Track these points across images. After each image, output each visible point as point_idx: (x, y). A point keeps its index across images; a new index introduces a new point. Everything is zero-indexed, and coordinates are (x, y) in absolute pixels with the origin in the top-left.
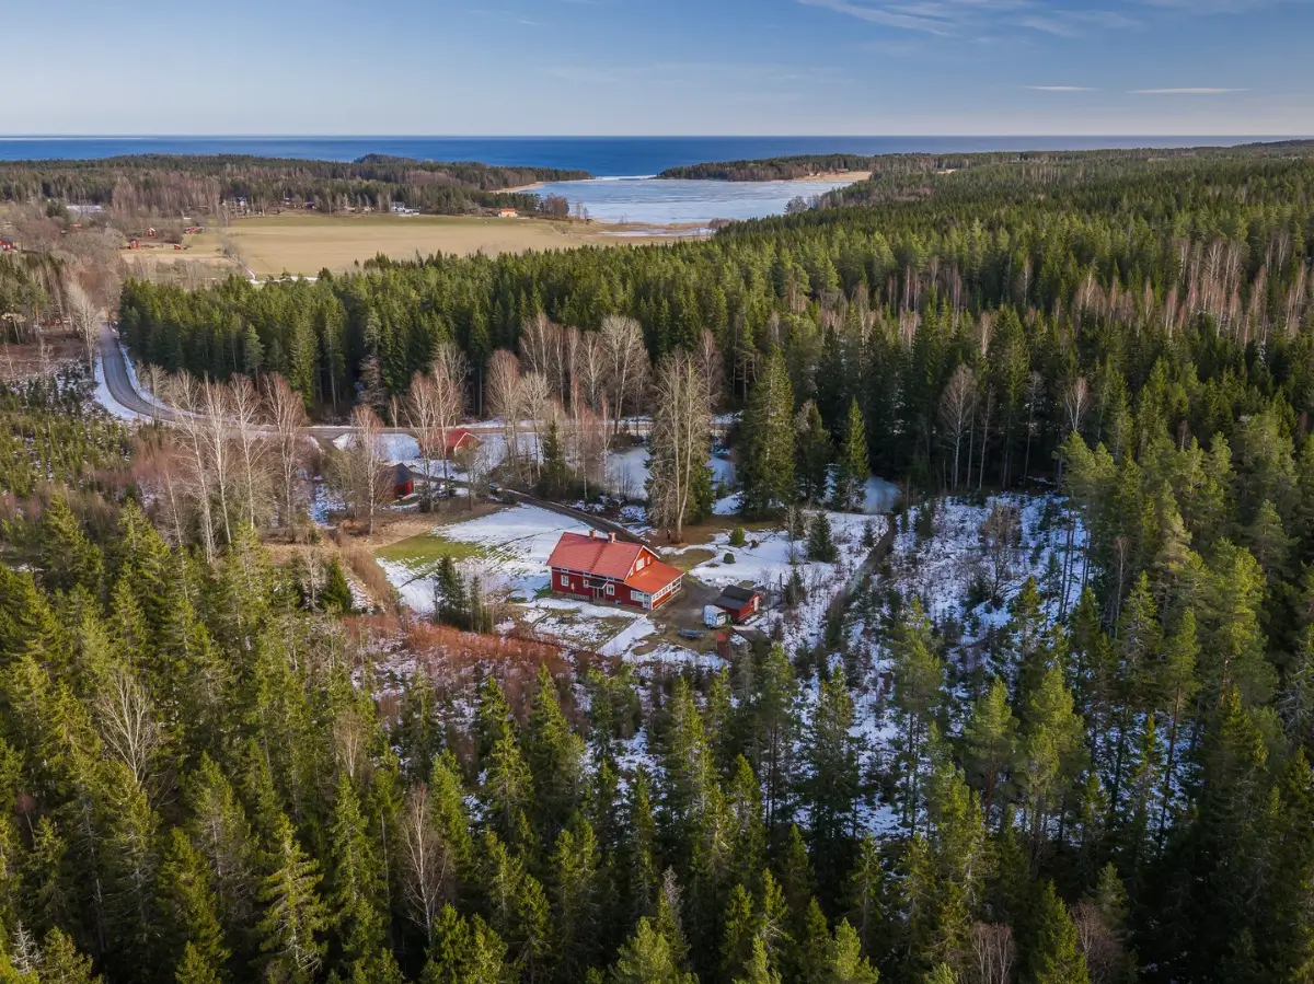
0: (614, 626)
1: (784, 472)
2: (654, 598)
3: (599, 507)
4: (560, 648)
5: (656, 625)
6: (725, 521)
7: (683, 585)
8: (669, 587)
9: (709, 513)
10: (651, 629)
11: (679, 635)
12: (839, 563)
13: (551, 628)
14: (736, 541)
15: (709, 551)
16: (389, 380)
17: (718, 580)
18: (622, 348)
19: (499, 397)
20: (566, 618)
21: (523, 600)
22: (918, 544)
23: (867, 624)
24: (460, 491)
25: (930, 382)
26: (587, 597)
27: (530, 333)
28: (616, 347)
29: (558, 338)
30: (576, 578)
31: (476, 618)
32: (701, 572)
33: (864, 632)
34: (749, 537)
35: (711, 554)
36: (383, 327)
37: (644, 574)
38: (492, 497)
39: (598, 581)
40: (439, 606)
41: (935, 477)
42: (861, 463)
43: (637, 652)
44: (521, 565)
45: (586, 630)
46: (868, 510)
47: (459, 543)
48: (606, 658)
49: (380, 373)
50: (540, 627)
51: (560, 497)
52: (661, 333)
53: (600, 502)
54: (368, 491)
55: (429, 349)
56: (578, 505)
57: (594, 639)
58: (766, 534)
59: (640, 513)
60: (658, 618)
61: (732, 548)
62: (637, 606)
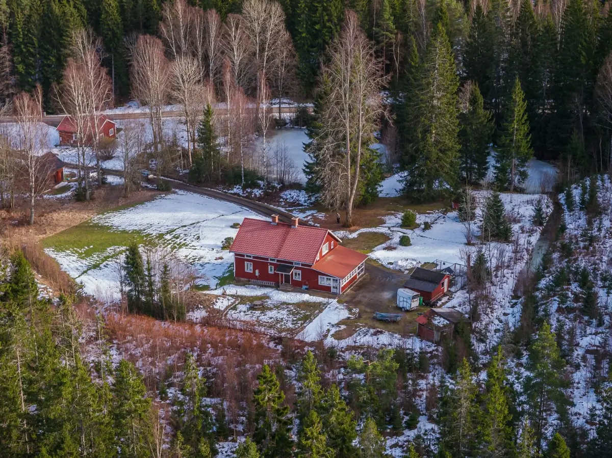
0: (308, 312)
1: (449, 153)
2: (344, 282)
3: (257, 192)
4: (257, 334)
5: (350, 310)
6: (392, 204)
7: (367, 269)
8: (355, 272)
9: (375, 195)
10: (345, 314)
11: (375, 319)
12: (516, 243)
13: (242, 314)
14: (408, 223)
15: (382, 234)
16: (21, 68)
17: (400, 263)
18: (264, 30)
19: (145, 82)
20: (257, 305)
21: (207, 288)
22: (590, 223)
23: (562, 302)
24: (110, 179)
25: (583, 62)
26: (273, 283)
27: (169, 16)
28: (258, 29)
29: (197, 21)
30: (261, 263)
31: (170, 307)
32: (380, 254)
33: (559, 310)
34: (420, 219)
35: (385, 238)
36: (12, 15)
37: (329, 258)
38: (144, 184)
39: (284, 266)
40: (128, 296)
41: (592, 157)
42: (524, 143)
43: (338, 336)
44: (194, 253)
45: (280, 316)
46: (531, 189)
47: (124, 232)
48: (307, 344)
49: (12, 61)
50: (232, 314)
51: (216, 183)
52: (299, 16)
53: (259, 187)
54: (28, 181)
55: (61, 36)
56: (235, 190)
57: (290, 325)
58: (435, 216)
59: (302, 197)
60: (349, 303)
61: (404, 230)
62: (326, 291)
